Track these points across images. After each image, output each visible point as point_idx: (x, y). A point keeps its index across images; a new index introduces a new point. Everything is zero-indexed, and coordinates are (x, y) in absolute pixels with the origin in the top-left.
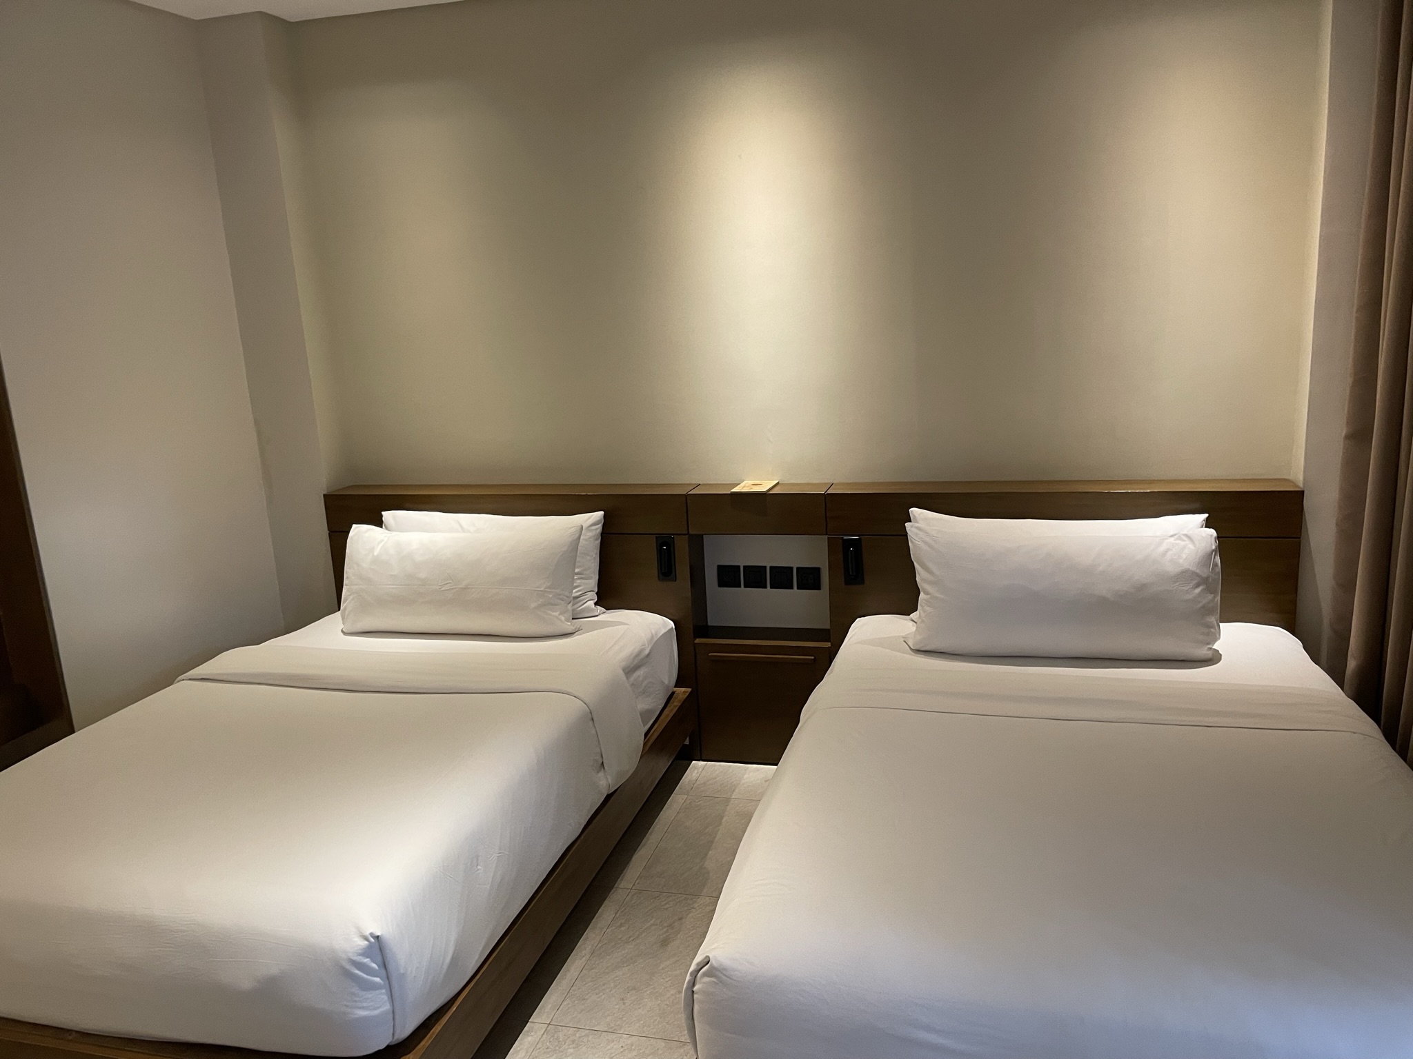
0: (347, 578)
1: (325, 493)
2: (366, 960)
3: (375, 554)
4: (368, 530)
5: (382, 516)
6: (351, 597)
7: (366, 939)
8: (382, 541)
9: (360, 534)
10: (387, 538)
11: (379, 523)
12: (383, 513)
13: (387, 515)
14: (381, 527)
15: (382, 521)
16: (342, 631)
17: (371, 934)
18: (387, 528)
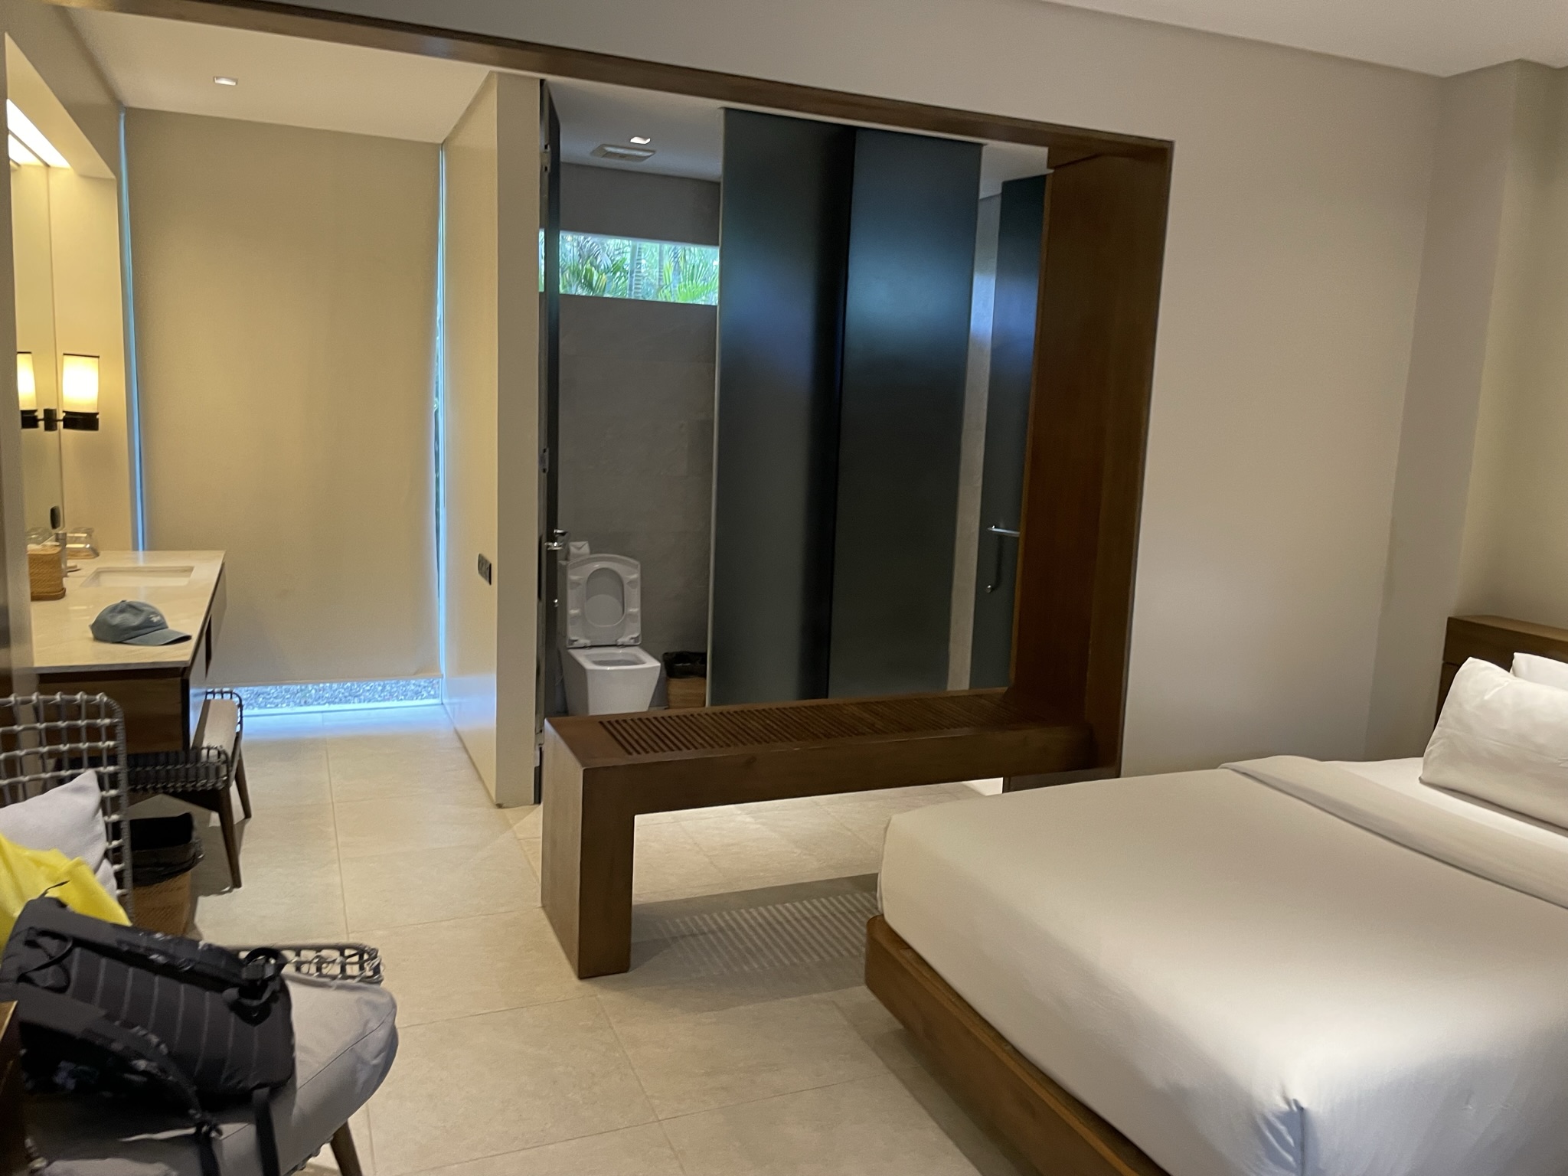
0: (1443, 718)
1: (1452, 615)
2: (1282, 1128)
3: (1486, 698)
4: (1487, 668)
5: (1513, 658)
6: (1441, 741)
7: (1288, 1103)
8: (1500, 685)
9: (1476, 672)
10: (1506, 684)
11: (1507, 664)
12: (1515, 654)
13: (1520, 658)
14: (1509, 671)
15: (1511, 665)
16: (1420, 778)
17: (1296, 1102)
18: (1515, 674)
